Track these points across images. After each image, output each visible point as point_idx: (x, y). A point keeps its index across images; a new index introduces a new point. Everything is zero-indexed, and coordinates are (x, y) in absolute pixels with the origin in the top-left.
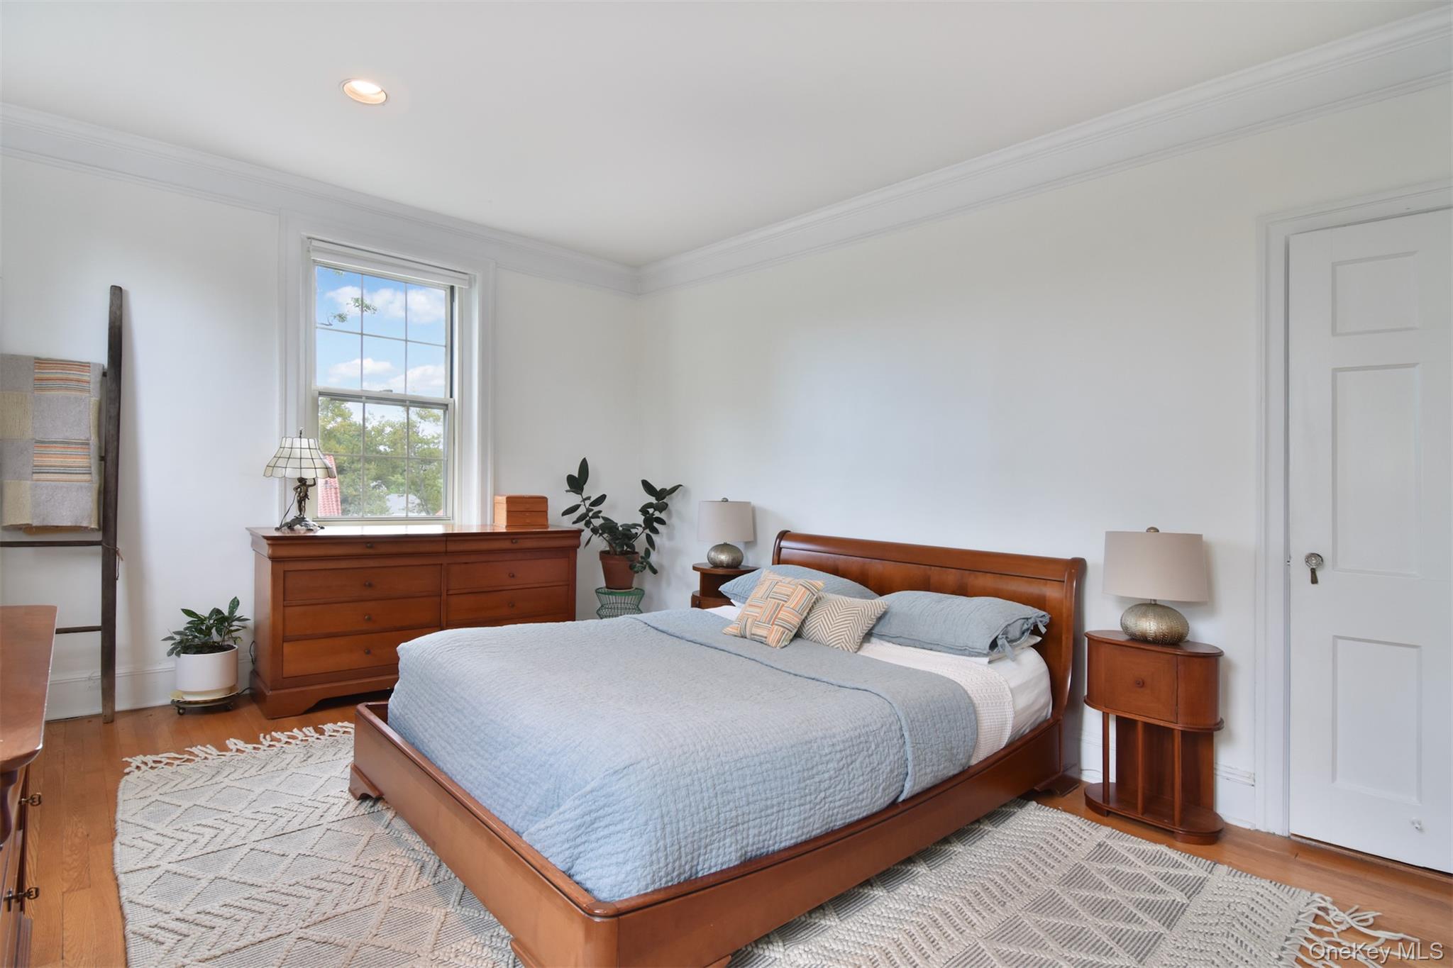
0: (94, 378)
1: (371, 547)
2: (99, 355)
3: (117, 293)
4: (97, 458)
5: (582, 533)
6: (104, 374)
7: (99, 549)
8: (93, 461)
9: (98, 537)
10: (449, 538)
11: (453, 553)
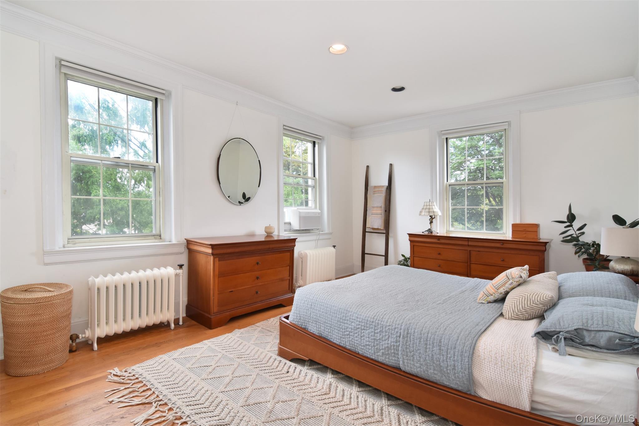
0: (384, 189)
1: (439, 240)
2: (386, 184)
3: (391, 165)
4: (384, 211)
5: (547, 244)
6: (387, 188)
7: (385, 235)
8: (382, 211)
9: (384, 232)
10: (469, 240)
11: (471, 246)
